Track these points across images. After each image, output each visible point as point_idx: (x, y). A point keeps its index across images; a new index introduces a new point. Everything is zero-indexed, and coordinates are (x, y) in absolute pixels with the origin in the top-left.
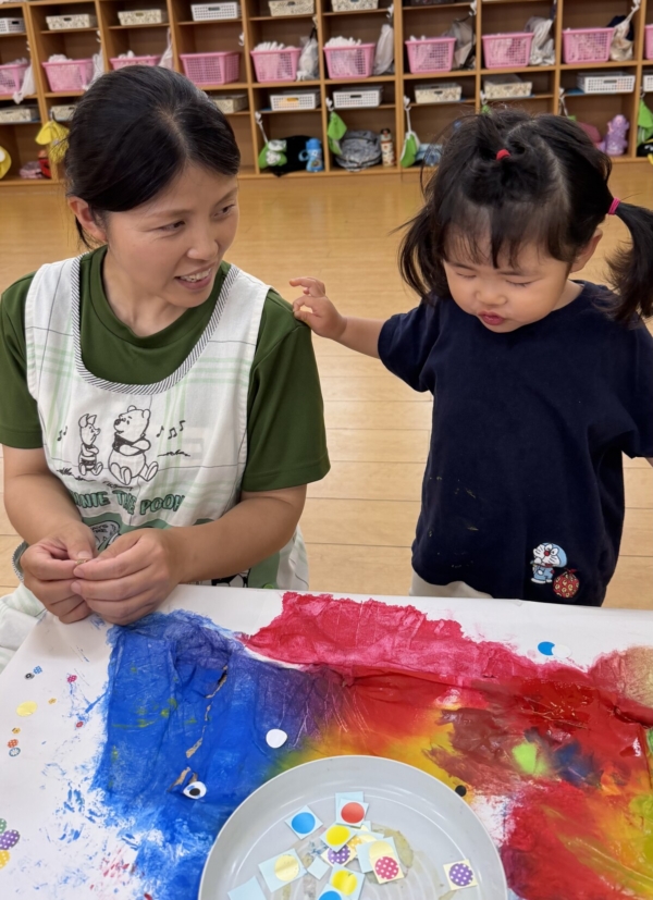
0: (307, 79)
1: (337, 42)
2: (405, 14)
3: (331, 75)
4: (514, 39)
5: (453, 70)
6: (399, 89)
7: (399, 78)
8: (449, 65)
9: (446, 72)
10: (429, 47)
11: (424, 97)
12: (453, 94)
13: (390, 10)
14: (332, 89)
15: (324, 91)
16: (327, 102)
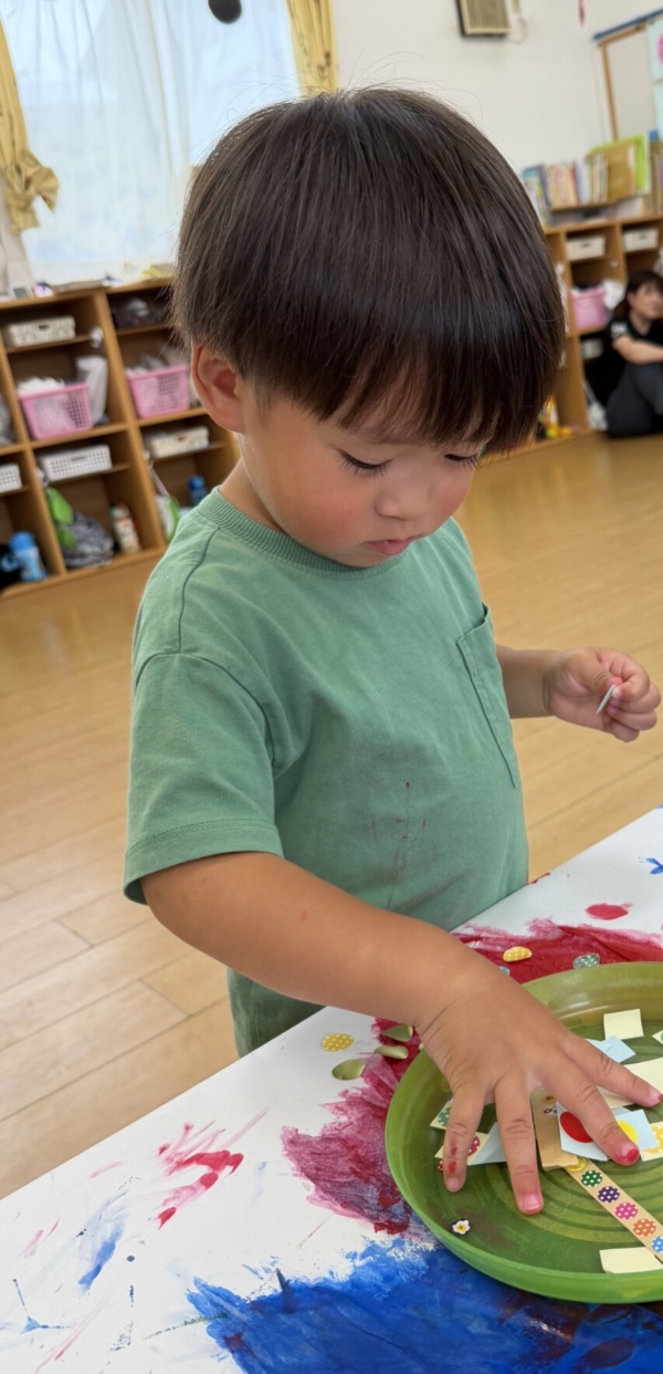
1: (34, 387)
2: (121, 340)
3: (37, 433)
5: (192, 406)
6: (135, 438)
7: (131, 426)
8: (185, 402)
9: (182, 411)
10: (154, 382)
11: (166, 446)
12: (197, 439)
13: (97, 335)
14: (41, 452)
15: (30, 458)
16: (38, 475)
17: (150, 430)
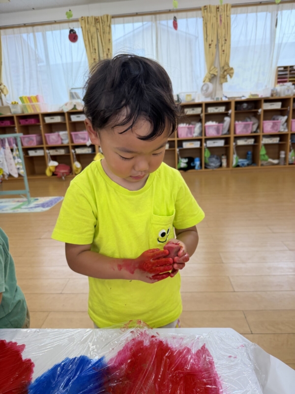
0: (197, 136)
1: (210, 123)
3: (207, 135)
4: (274, 123)
7: (232, 136)
8: (250, 132)
10: (243, 125)
11: (241, 142)
12: (251, 142)
13: (230, 112)
14: (206, 140)
15: (203, 141)
16: (204, 145)
17: (237, 138)
